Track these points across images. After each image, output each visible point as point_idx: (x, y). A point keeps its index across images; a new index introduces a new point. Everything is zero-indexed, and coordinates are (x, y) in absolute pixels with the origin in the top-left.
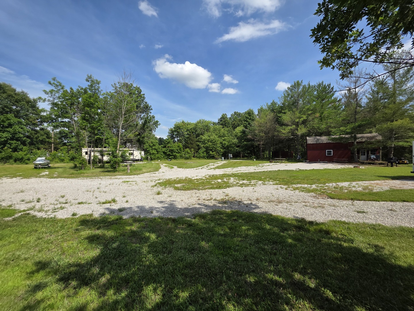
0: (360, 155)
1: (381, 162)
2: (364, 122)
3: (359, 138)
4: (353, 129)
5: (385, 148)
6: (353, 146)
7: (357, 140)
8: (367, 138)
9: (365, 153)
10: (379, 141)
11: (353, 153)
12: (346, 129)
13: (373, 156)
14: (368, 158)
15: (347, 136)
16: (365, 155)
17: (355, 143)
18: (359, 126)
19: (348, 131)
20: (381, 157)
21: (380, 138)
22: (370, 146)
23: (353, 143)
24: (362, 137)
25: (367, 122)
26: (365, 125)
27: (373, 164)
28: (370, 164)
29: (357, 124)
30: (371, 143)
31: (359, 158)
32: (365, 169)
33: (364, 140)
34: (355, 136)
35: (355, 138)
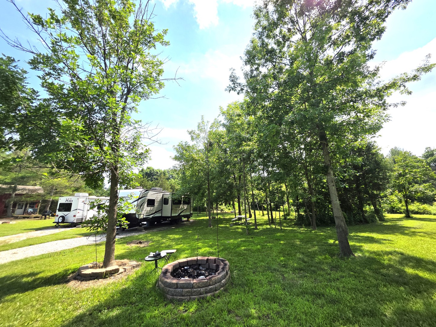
0: (17, 208)
1: (37, 215)
2: (29, 175)
3: (19, 190)
4: (15, 179)
5: (45, 201)
6: (10, 198)
7: (17, 192)
8: (29, 190)
9: (22, 206)
10: (39, 195)
11: (7, 207)
12: (6, 179)
13: (30, 210)
14: (25, 212)
15: (4, 186)
16: (22, 208)
17: (14, 195)
18: (23, 178)
19: (7, 181)
20: (38, 211)
21: (41, 192)
22: (28, 199)
23: (10, 195)
24: (23, 189)
25: (31, 175)
26: (29, 177)
27: (28, 218)
28: (24, 218)
29: (20, 175)
30: (31, 196)
31: (13, 211)
32: (15, 224)
33: (25, 192)
34: (15, 187)
35: (15, 189)
